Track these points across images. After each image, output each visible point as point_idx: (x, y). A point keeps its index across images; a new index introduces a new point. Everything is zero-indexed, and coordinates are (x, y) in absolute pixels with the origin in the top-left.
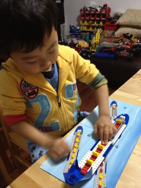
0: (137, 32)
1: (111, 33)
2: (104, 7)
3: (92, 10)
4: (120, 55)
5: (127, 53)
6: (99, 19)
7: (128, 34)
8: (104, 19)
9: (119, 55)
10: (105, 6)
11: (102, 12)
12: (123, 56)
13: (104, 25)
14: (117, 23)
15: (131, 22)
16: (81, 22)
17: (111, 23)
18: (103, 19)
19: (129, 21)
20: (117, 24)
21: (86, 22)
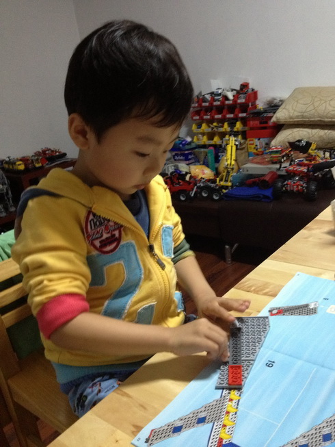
0: (321, 136)
1: (264, 144)
2: (241, 89)
3: (216, 98)
4: (286, 190)
5: (301, 183)
6: (232, 116)
7: (299, 141)
8: (244, 115)
9: (284, 189)
10: (244, 86)
11: (239, 101)
12: (293, 190)
13: (246, 128)
14: (274, 119)
15: (305, 114)
16: (194, 127)
17: (261, 123)
18: (240, 115)
19: (299, 114)
20: (274, 123)
21: (204, 126)
